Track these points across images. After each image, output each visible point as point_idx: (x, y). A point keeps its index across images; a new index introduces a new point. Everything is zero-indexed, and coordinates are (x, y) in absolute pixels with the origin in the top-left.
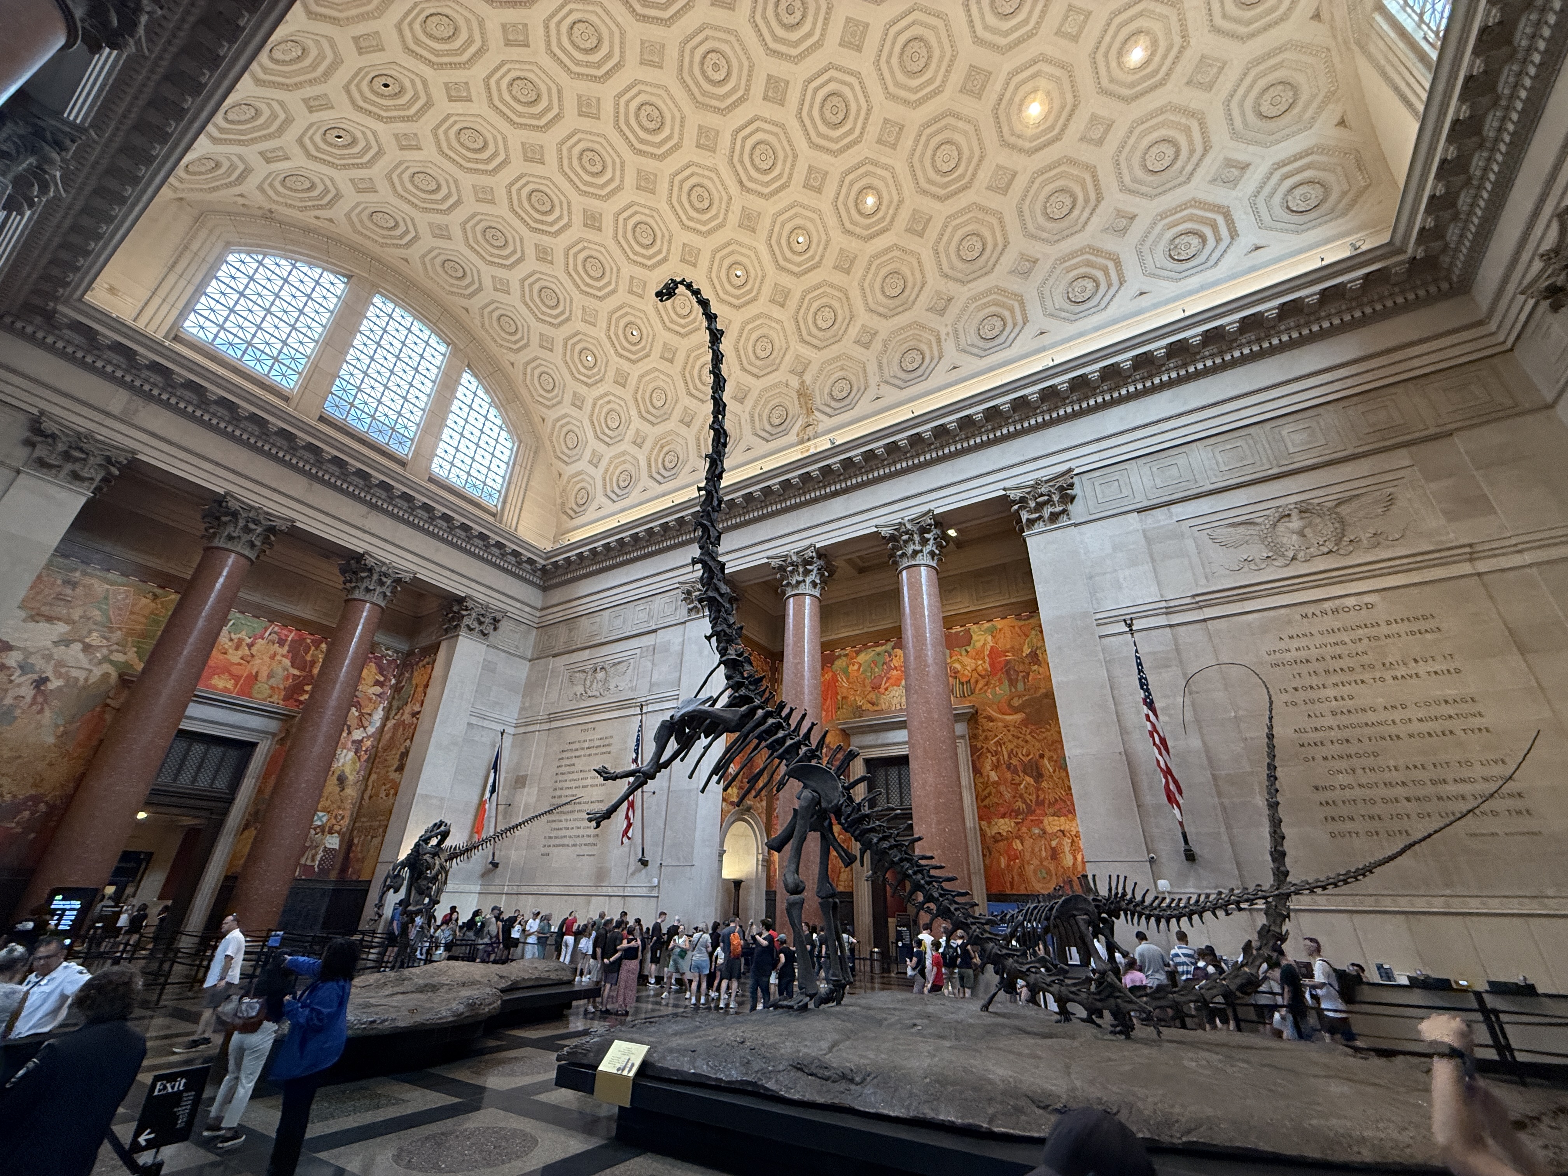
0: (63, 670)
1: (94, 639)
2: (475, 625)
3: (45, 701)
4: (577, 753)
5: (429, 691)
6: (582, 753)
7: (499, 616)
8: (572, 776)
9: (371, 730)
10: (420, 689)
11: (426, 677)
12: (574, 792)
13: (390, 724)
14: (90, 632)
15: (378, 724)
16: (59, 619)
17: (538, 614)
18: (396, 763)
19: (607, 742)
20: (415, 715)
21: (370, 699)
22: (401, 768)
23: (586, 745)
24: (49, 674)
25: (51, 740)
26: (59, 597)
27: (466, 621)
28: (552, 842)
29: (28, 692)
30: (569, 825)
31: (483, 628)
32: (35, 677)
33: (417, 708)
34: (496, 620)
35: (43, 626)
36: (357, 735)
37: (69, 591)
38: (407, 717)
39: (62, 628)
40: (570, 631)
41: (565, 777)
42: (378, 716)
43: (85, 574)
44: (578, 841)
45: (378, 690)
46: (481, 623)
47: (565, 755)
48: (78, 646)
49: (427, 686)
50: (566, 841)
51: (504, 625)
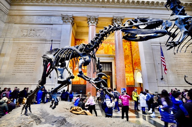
4: (25, 50)
6: (27, 50)
8: (23, 55)
12: (24, 59)
17: (8, 11)
19: (36, 48)
23: (29, 48)
28: (16, 71)
30: (22, 67)
40: (21, 18)
41: (21, 55)
44: (26, 72)
47: (20, 50)
50: (22, 71)
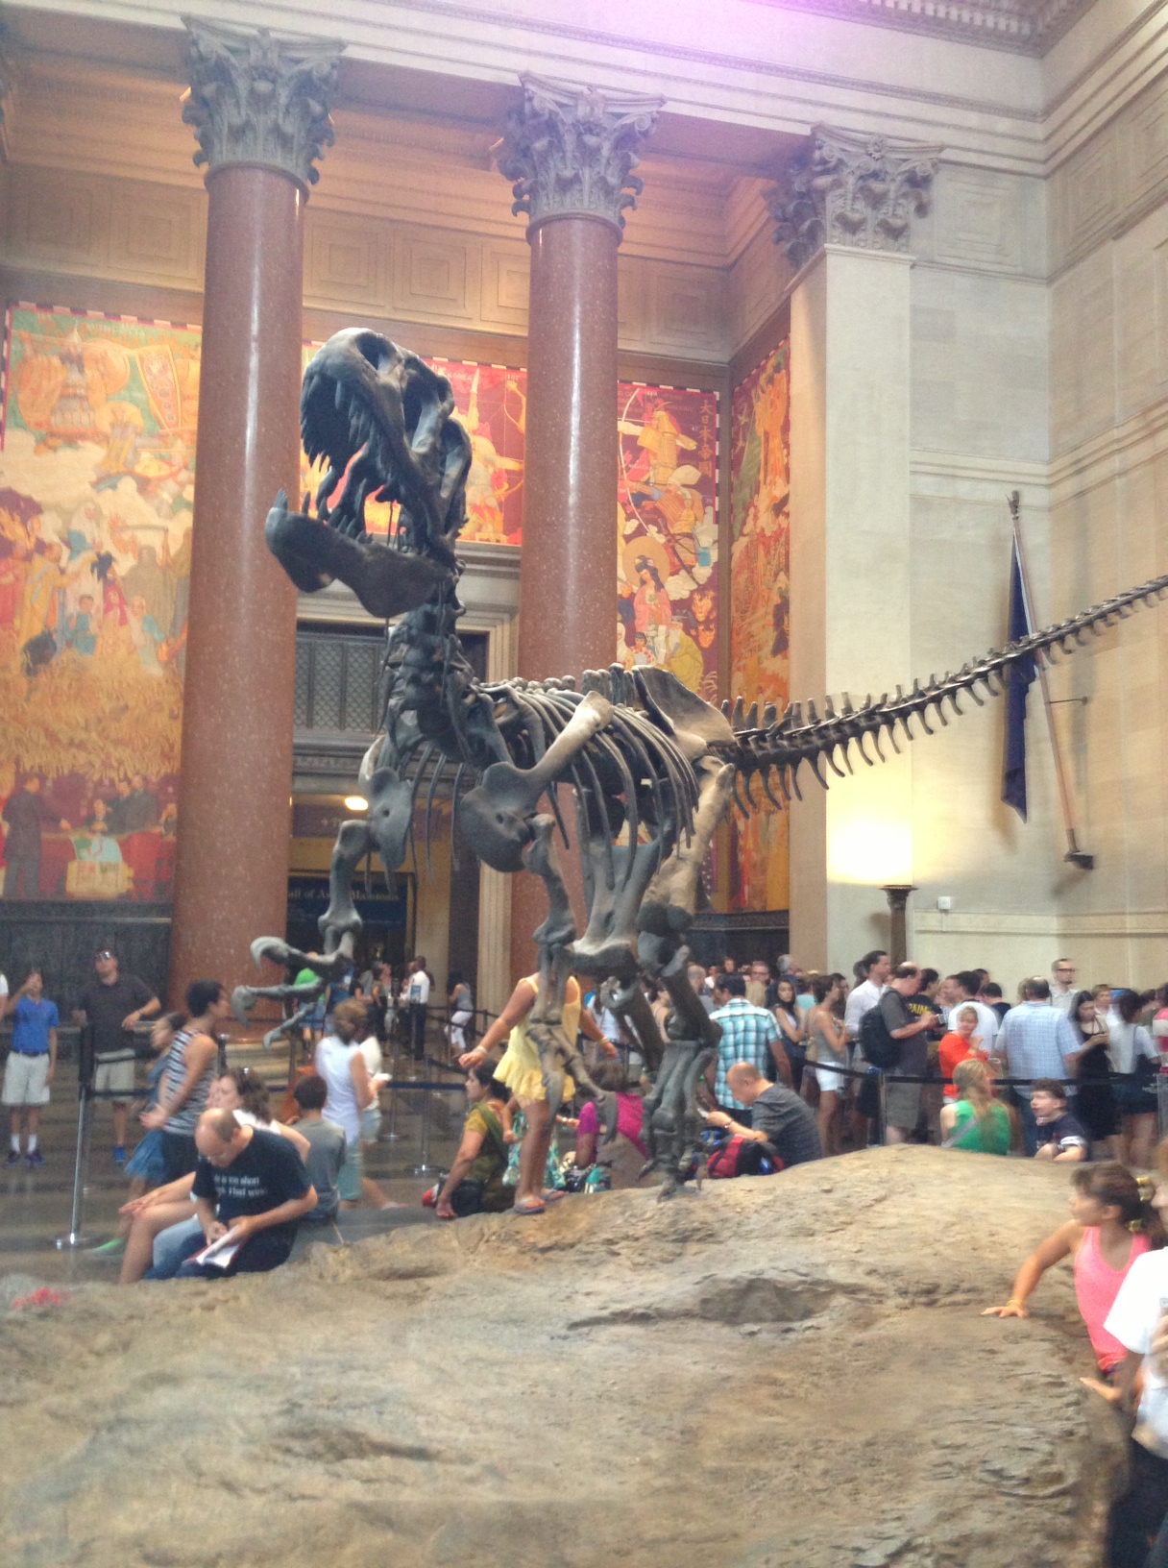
0: (126, 536)
1: (148, 465)
2: (860, 210)
3: (123, 602)
5: (794, 435)
7: (921, 164)
9: (703, 573)
10: (776, 442)
11: (780, 405)
13: (739, 546)
14: (136, 452)
15: (714, 556)
16: (83, 436)
17: (1039, 131)
18: (769, 637)
20: (780, 507)
21: (681, 500)
22: (781, 646)
24: (109, 547)
25: (156, 671)
26: (68, 394)
27: (834, 205)
29: (91, 585)
31: (884, 212)
32: (89, 556)
33: (779, 492)
34: (917, 182)
35: (65, 455)
36: (678, 587)
37: (74, 377)
38: (765, 521)
39: (92, 454)
42: (707, 535)
43: (86, 335)
45: (689, 474)
46: (876, 201)
48: (128, 485)
49: (786, 428)
51: (945, 191)
